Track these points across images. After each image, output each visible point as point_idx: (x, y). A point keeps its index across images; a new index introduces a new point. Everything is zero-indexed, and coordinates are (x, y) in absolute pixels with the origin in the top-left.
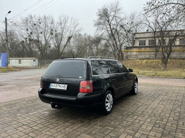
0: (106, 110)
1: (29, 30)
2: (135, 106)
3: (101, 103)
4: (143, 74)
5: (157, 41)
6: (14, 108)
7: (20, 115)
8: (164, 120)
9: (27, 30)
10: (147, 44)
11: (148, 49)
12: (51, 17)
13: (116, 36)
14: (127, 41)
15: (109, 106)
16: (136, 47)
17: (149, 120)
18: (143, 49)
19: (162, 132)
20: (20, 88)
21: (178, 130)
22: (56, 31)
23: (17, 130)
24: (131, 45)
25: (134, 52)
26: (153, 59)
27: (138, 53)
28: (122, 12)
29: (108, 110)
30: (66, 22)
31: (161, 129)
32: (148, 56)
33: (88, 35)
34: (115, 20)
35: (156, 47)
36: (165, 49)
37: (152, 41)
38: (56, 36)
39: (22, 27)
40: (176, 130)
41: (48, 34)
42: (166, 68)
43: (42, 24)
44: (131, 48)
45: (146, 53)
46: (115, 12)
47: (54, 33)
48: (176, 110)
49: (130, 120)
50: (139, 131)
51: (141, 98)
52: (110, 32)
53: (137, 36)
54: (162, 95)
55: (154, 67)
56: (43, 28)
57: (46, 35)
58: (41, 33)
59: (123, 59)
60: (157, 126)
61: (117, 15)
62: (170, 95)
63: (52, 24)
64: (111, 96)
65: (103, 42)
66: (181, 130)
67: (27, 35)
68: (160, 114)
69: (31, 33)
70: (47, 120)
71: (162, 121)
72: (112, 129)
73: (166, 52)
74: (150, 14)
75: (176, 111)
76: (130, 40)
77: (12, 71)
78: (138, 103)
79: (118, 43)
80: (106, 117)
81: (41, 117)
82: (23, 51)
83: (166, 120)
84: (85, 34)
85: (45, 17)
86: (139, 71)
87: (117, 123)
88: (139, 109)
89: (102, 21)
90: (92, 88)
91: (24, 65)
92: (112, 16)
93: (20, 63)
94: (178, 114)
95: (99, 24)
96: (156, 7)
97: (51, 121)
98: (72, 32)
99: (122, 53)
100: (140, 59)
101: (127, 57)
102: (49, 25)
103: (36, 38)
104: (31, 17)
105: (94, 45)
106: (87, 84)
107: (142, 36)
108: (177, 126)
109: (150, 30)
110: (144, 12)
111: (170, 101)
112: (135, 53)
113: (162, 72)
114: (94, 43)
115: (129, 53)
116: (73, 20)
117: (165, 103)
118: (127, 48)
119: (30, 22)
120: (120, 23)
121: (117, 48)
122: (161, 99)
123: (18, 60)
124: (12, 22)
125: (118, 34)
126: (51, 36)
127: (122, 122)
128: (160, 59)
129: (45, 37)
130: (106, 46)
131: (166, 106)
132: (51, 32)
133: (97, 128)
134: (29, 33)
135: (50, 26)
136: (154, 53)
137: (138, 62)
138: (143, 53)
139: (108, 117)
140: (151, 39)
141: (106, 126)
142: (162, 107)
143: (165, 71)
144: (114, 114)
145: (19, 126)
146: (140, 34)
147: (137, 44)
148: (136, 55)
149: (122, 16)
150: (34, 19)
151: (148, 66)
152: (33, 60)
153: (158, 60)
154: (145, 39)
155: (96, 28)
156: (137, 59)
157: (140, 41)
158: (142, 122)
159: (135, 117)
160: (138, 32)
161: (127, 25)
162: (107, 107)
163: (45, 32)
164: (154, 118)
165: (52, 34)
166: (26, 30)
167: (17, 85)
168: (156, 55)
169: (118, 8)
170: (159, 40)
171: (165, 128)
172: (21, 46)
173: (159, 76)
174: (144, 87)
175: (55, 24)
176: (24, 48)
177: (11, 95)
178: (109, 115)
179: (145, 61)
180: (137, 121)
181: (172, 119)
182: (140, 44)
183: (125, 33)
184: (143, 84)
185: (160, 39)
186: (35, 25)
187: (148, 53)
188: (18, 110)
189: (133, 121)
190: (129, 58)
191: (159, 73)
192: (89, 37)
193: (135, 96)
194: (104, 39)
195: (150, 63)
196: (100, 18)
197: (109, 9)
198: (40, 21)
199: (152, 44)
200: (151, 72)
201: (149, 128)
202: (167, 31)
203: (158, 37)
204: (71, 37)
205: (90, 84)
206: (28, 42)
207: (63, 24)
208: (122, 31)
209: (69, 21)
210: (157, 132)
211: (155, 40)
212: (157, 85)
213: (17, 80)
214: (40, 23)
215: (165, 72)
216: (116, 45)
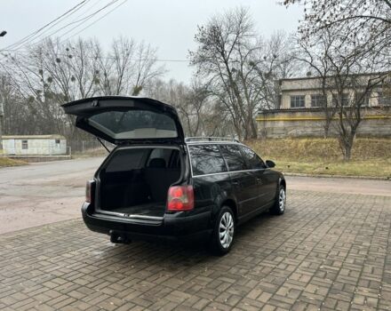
0: (220, 245)
1: (46, 72)
2: (280, 238)
3: (210, 231)
4: (299, 171)
5: (330, 98)
7: (45, 258)
8: (335, 264)
9: (41, 72)
10: (308, 104)
11: (310, 116)
12: (94, 44)
13: (240, 86)
14: (265, 98)
15: (225, 237)
16: (284, 111)
17: (305, 264)
18: (299, 116)
19: (329, 286)
20: (32, 204)
21: (361, 283)
22: (105, 75)
23: (44, 286)
24: (273, 107)
25: (280, 122)
26: (322, 137)
27: (288, 124)
28: (252, 33)
29: (225, 246)
30: (128, 55)
31: (328, 281)
32: (309, 131)
33: (179, 82)
35: (326, 110)
36: (345, 114)
37: (318, 97)
38: (105, 86)
39: (30, 67)
40: (358, 282)
41: (89, 82)
42: (348, 157)
43: (74, 58)
44: (273, 112)
45: (306, 124)
46: (238, 33)
47: (102, 79)
48: (360, 245)
49: (268, 264)
50: (285, 284)
51: (292, 222)
52: (226, 78)
53: (287, 86)
54: (337, 215)
55: (323, 155)
56: (77, 68)
57: (85, 84)
58: (73, 79)
59: (255, 136)
60: (322, 274)
61: (242, 41)
62: (352, 215)
63: (96, 58)
64: (230, 217)
65: (212, 100)
66: (367, 282)
67: (41, 83)
68: (329, 252)
69: (50, 80)
70: (102, 266)
71: (331, 265)
72: (233, 281)
73: (350, 123)
74: (313, 39)
75: (361, 247)
76: (271, 95)
77: (8, 165)
78: (285, 233)
79: (245, 102)
80: (221, 259)
82: (30, 119)
83: (340, 264)
84: (171, 82)
85: (81, 43)
86: (290, 163)
87: (243, 271)
88: (286, 244)
89: (208, 54)
90: (192, 201)
91: (35, 152)
92: (231, 43)
94: (364, 253)
95: (203, 59)
96: (326, 25)
97: (110, 268)
98: (141, 78)
99: (252, 125)
100: (293, 138)
101: (264, 133)
102: (91, 62)
103: (60, 91)
104: (50, 44)
105: (191, 106)
107: (297, 85)
108: (360, 275)
109: (315, 73)
110: (300, 36)
111: (351, 227)
112: (281, 124)
113: (340, 166)
114: (191, 103)
115: (269, 125)
116: (145, 51)
117: (339, 231)
118: (265, 113)
119: (48, 54)
120: (248, 57)
121: (243, 113)
122: (332, 222)
123: (20, 141)
124: (6, 56)
125: (244, 81)
126: (94, 85)
127: (252, 268)
128: (335, 136)
129: (81, 89)
130: (218, 107)
131: (342, 237)
132: (95, 77)
133: (203, 281)
134: (45, 78)
135: (91, 64)
136: (324, 123)
137: (289, 144)
138: (298, 124)
139: (225, 259)
140: (315, 93)
141: (222, 276)
142: (335, 238)
143: (347, 164)
144: (236, 255)
145: (47, 279)
146: (293, 83)
147: (286, 104)
148: (284, 129)
149: (253, 42)
150: (55, 48)
151: (311, 153)
152: (54, 141)
153: (331, 140)
154: (302, 94)
155: (195, 68)
156: (285, 138)
157: (292, 97)
158: (291, 269)
159: (279, 259)
160: (288, 77)
161: (265, 62)
162: (222, 239)
163: (81, 76)
164: (315, 260)
165: (96, 81)
166: (37, 73)
167: (24, 197)
168: (327, 129)
169: (245, 24)
170: (334, 96)
171: (336, 277)
172: (26, 108)
173: (332, 174)
174: (299, 198)
176: (34, 112)
177: (16, 219)
178: (226, 256)
179: (304, 141)
180: (282, 266)
181: (352, 261)
182: (292, 105)
183: (259, 79)
184: (298, 191)
185: (336, 92)
186: (58, 61)
187: (310, 124)
188: (39, 249)
189: (274, 266)
190: (269, 136)
191: (333, 167)
192: (180, 88)
193: (281, 217)
194: (214, 94)
195: (315, 145)
196: (204, 48)
197: (224, 27)
198: (71, 53)
199: (320, 105)
200: (317, 165)
201: (306, 279)
202: (350, 76)
203: (330, 88)
204: (140, 88)
205: (188, 192)
206: (43, 99)
207: (121, 61)
208: (254, 75)
209: (135, 54)
210: (319, 286)
211: (325, 96)
212: (327, 194)
213: (24, 185)
214: (70, 57)
215: (346, 167)
216: (241, 106)
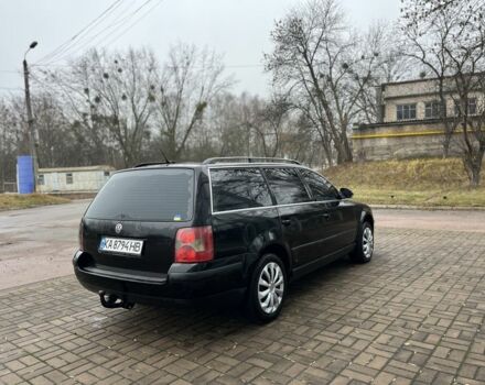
0: (261, 310)
1: (92, 91)
2: (356, 297)
3: (242, 290)
4: (406, 202)
5: (450, 104)
6: (19, 307)
7: (27, 325)
8: (430, 338)
9: (87, 91)
10: (421, 114)
11: (423, 129)
12: (148, 52)
13: (329, 96)
14: (364, 109)
15: (269, 297)
16: (388, 125)
17: (383, 339)
18: (408, 130)
19: (413, 375)
21: (465, 370)
22: (162, 90)
23: (6, 368)
24: (374, 120)
25: (383, 138)
26: (440, 157)
27: (393, 142)
28: (342, 25)
29: (268, 311)
30: (188, 64)
31: (413, 367)
32: (422, 150)
33: (253, 95)
34: (324, 50)
35: (445, 120)
36: (471, 125)
37: (435, 103)
38: (163, 104)
39: (73, 85)
40: (459, 370)
41: (143, 101)
42: (477, 187)
43: (124, 72)
44: (373, 127)
45: (419, 141)
46: (324, 27)
47: (158, 96)
48: (475, 308)
49: (328, 338)
50: (345, 372)
51: (378, 274)
52: (310, 85)
53: (392, 92)
54: (447, 263)
55: (441, 181)
56: (128, 84)
57: (138, 102)
58: (124, 98)
59: (350, 159)
60: (405, 355)
61: (331, 37)
62: (469, 263)
63: (150, 70)
64: (278, 269)
65: (295, 114)
66: (474, 369)
67: (87, 104)
68: (424, 320)
69: (98, 100)
70: (93, 339)
71: (423, 341)
72: (267, 365)
73: (477, 137)
74: (422, 25)
75: (474, 311)
76: (372, 105)
77: (46, 203)
78: (366, 289)
79: (336, 116)
80: (262, 329)
81: (80, 332)
82: (78, 148)
83: (436, 339)
84: (244, 95)
85: (132, 52)
86: (395, 192)
87: (288, 348)
88: (363, 307)
89: (288, 55)
90: (211, 250)
92: (316, 40)
93: (70, 181)
94: (477, 321)
95: (280, 62)
96: (440, 6)
98: (205, 91)
99: (346, 143)
100: (400, 159)
101: (362, 154)
102: (145, 75)
103: (109, 113)
104: (95, 56)
105: (268, 124)
106: (197, 237)
107: (405, 90)
108: (465, 357)
109: (430, 74)
110: (405, 22)
111: (464, 280)
112: (384, 142)
113: (463, 194)
114: (267, 119)
115: (367, 144)
116: (209, 57)
117: (446, 287)
118: (362, 128)
119: (93, 70)
120: (339, 58)
121: (334, 130)
122: (438, 273)
123: (64, 175)
124: (45, 73)
125: (334, 89)
126: (149, 104)
127: (302, 343)
128: (458, 155)
129: (134, 109)
130: (303, 123)
131: (449, 296)
132: (150, 94)
133: (225, 364)
134: (92, 98)
135: (145, 77)
136: (443, 139)
137: (395, 168)
138: (408, 141)
139: (268, 330)
140: (430, 99)
141: (255, 356)
142: (436, 297)
143: (474, 192)
144: (286, 323)
145: (15, 357)
146: (400, 87)
147: (392, 115)
148: (389, 148)
149: (345, 37)
150: (102, 60)
151: (424, 178)
152: (102, 173)
153: (453, 160)
154: (412, 101)
155: (271, 75)
156: (390, 159)
157: (399, 107)
158: (359, 346)
159: (346, 330)
160: (394, 80)
161: (362, 62)
162: (264, 300)
163: (133, 93)
164: (400, 333)
165: (152, 98)
166: (83, 91)
167: (49, 242)
168: (446, 146)
169: (333, 14)
170: (456, 102)
171: (426, 362)
172: (72, 135)
173: (453, 205)
174: (397, 239)
175: (160, 71)
176: (81, 140)
178: (269, 325)
179: (414, 163)
180: (347, 342)
181: (456, 334)
182: (399, 116)
183: (355, 85)
184: (398, 229)
185: (457, 97)
186: (106, 76)
187: (425, 140)
188: (27, 313)
189: (335, 341)
190: (369, 157)
191: (454, 196)
192: (255, 102)
193: (365, 266)
194: (296, 107)
195: (431, 167)
196: (282, 48)
197: (306, 20)
198: (120, 64)
199: (437, 116)
200: (433, 194)
201: (378, 364)
202: (478, 74)
203: (451, 92)
204: (205, 105)
205: (205, 236)
206: (91, 124)
207: (181, 71)
208: (347, 80)
209: (197, 62)
210: (397, 376)
211: (443, 103)
212: (438, 233)
213: (56, 227)
214: (120, 71)
215: (474, 194)
216: (331, 120)
